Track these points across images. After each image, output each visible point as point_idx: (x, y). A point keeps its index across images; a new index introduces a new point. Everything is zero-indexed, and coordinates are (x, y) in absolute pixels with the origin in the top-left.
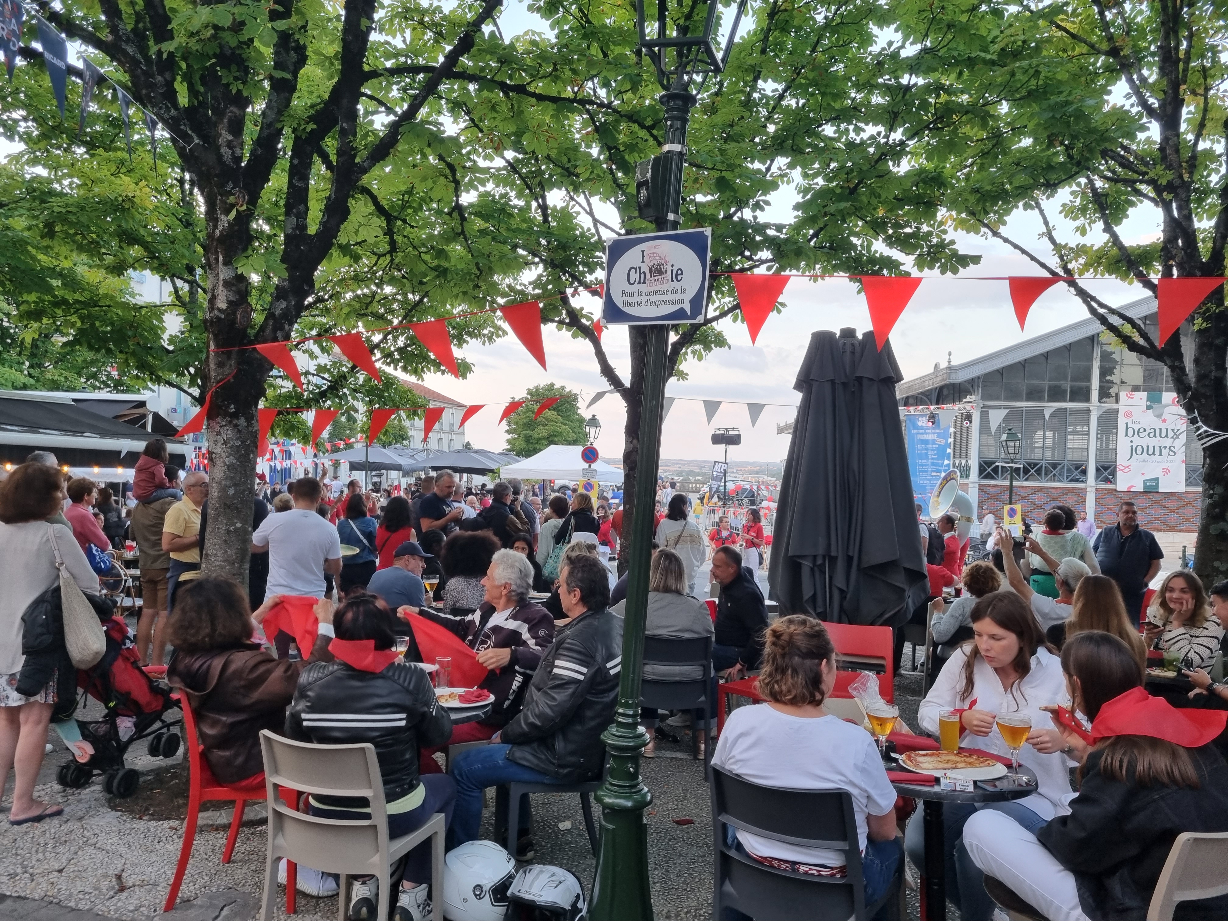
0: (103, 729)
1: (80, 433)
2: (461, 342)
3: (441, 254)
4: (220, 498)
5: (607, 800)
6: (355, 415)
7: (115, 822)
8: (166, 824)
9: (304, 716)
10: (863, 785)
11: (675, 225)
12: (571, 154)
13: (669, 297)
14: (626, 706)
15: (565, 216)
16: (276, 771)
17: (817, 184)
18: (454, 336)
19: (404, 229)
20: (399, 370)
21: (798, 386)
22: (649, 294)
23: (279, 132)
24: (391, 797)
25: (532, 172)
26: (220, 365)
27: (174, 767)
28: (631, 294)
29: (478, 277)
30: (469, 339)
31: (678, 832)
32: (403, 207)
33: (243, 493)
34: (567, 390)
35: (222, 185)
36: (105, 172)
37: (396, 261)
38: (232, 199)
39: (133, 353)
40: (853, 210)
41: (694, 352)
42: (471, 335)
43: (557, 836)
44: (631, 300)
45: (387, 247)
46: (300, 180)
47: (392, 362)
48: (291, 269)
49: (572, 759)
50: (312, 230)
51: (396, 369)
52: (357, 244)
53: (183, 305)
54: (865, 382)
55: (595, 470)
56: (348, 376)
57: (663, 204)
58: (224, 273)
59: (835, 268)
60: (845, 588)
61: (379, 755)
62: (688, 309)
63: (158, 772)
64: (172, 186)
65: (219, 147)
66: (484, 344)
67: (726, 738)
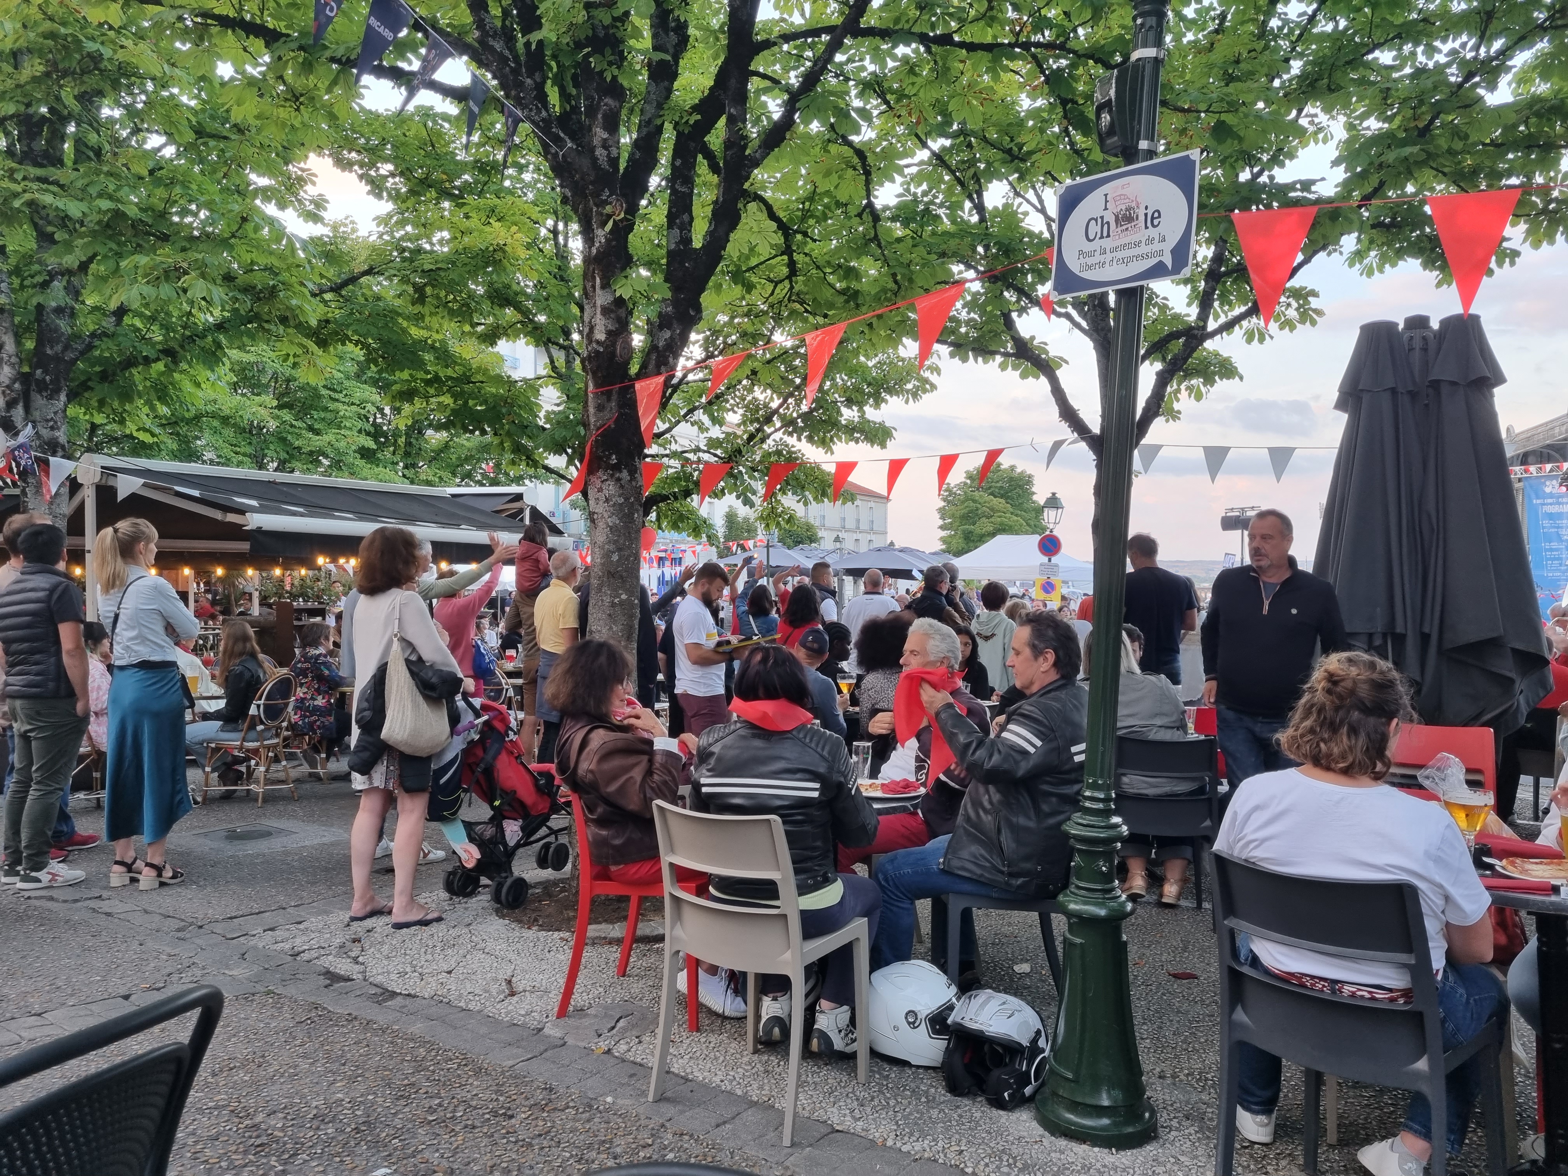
0: (489, 832)
1: (457, 526)
2: (878, 401)
3: (850, 273)
4: (603, 564)
5: (1072, 906)
6: (753, 498)
7: (503, 929)
8: (556, 934)
9: (703, 781)
10: (1438, 879)
11: (1151, 154)
12: (1013, 131)
13: (1144, 249)
14: (1094, 787)
15: (1009, 215)
16: (672, 850)
17: (1368, 128)
18: (870, 395)
19: (805, 243)
20: (804, 440)
21: (1341, 405)
22: (1114, 250)
23: (660, 130)
24: (803, 890)
25: (963, 162)
26: (600, 408)
27: (562, 881)
28: (1091, 254)
29: (896, 294)
30: (888, 397)
31: (1176, 986)
32: (804, 219)
33: (627, 559)
34: (1019, 470)
35: (597, 194)
36: (474, 222)
37: (797, 288)
38: (608, 209)
39: (509, 434)
40: (1424, 156)
41: (1190, 389)
42: (891, 391)
43: (1012, 980)
44: (1090, 261)
45: (785, 271)
46: (683, 184)
47: (794, 431)
48: (676, 289)
49: (1027, 866)
50: (697, 243)
51: (799, 440)
52: (748, 270)
53: (560, 376)
54: (1445, 390)
55: (1057, 566)
56: (744, 450)
57: (1132, 128)
58: (602, 298)
59: (1400, 254)
60: (1418, 679)
61: (787, 833)
62: (1168, 261)
63: (546, 885)
64: (545, 241)
65: (592, 150)
66: (907, 402)
67: (1235, 813)
